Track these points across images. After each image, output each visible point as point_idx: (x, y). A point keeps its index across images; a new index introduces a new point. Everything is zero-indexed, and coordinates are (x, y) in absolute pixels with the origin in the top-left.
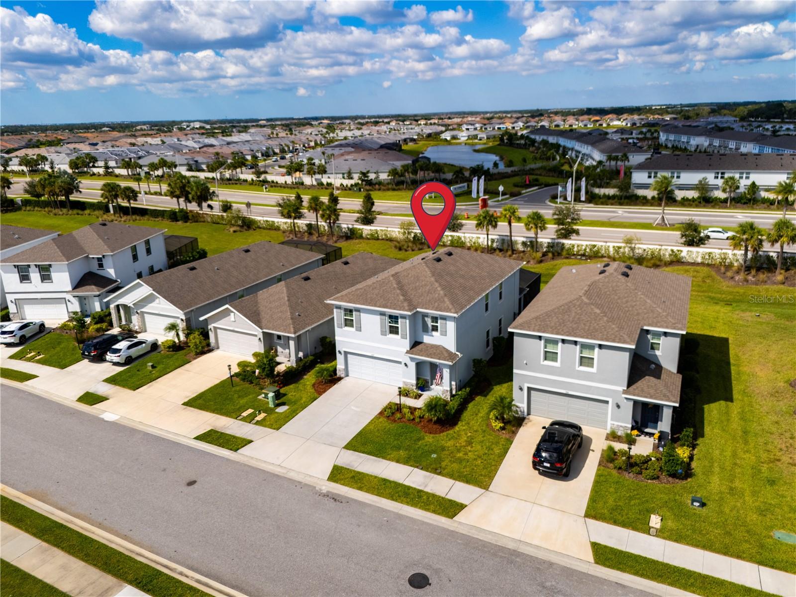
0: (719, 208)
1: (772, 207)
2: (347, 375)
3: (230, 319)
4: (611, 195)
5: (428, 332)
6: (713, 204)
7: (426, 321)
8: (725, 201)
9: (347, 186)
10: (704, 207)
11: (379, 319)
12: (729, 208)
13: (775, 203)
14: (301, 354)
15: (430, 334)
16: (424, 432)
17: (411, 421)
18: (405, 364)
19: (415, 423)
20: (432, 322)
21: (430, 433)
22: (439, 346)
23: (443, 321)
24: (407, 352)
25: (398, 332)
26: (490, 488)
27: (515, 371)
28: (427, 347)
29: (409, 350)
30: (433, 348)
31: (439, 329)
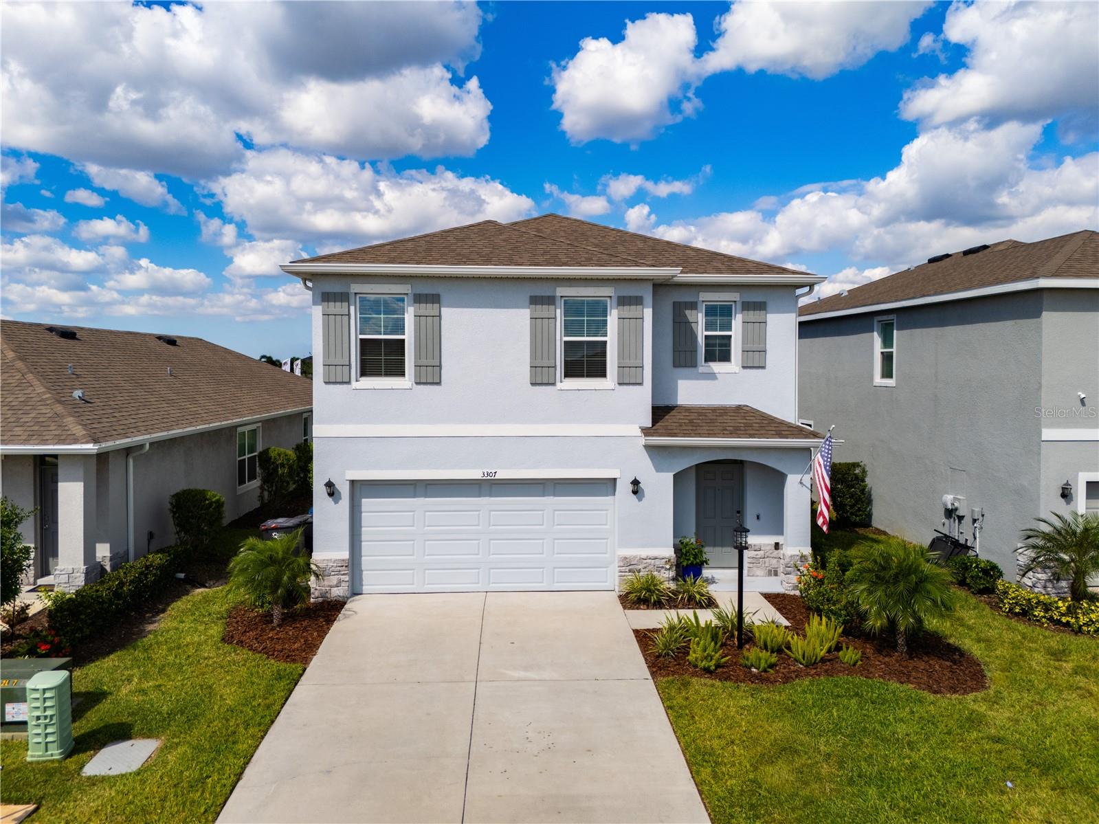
2: (355, 592)
5: (694, 365)
7: (688, 323)
11: (527, 322)
14: (103, 551)
15: (701, 369)
16: (926, 694)
17: (826, 664)
18: (636, 483)
19: (851, 669)
20: (709, 326)
21: (954, 690)
22: (739, 408)
23: (753, 315)
24: (646, 432)
25: (604, 362)
27: (1047, 435)
28: (702, 414)
29: (649, 424)
30: (724, 414)
31: (736, 348)
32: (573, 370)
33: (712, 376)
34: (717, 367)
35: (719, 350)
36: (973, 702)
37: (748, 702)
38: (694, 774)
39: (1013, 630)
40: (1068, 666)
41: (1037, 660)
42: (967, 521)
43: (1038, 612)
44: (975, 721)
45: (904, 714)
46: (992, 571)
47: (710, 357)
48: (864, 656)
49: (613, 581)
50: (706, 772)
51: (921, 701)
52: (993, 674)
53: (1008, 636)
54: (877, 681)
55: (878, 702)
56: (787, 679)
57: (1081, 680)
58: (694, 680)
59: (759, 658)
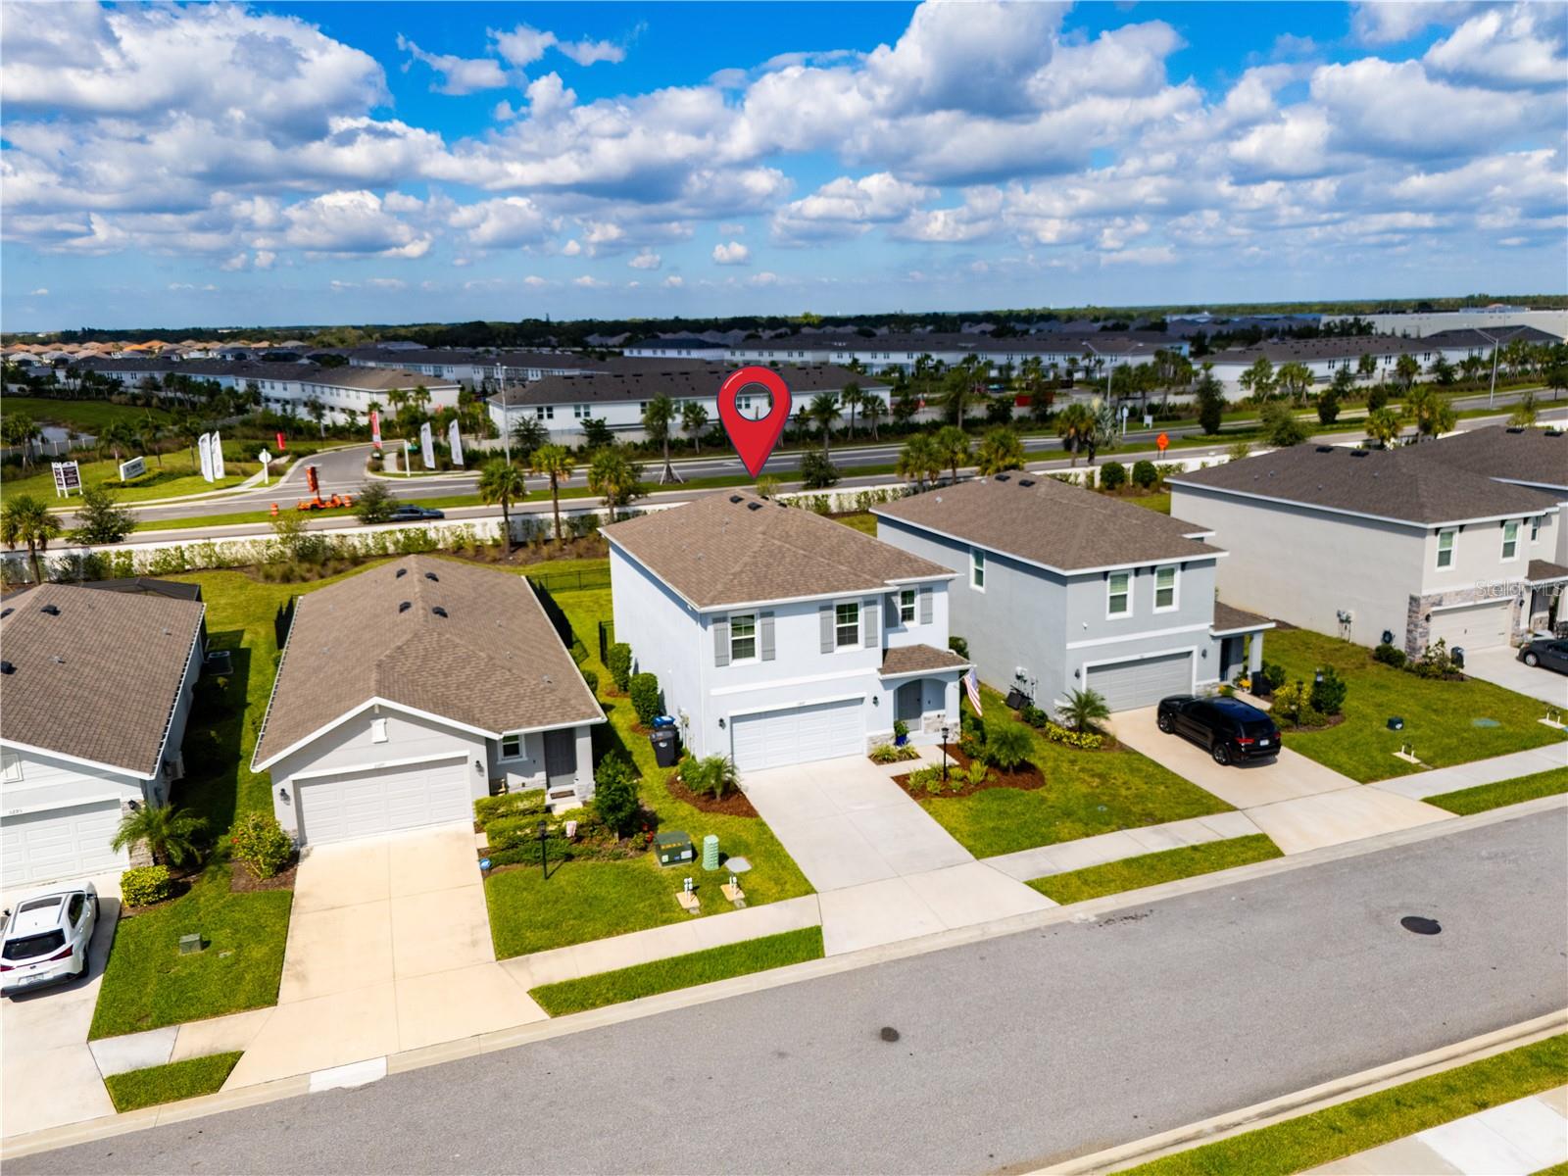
3: (368, 738)
5: (898, 626)
7: (894, 604)
11: (818, 620)
15: (900, 627)
16: (1024, 791)
17: (983, 784)
18: (876, 698)
19: (993, 784)
20: (904, 603)
21: (1033, 787)
22: (920, 646)
23: (926, 595)
24: (882, 671)
25: (856, 637)
26: (1239, 807)
27: (1070, 646)
28: (903, 654)
29: (881, 666)
30: (913, 652)
31: (917, 614)
32: (841, 642)
33: (905, 630)
34: (907, 624)
35: (908, 615)
36: (1042, 792)
37: (958, 806)
38: (954, 837)
39: (1053, 750)
40: (1077, 768)
41: (1065, 767)
42: (1029, 683)
43: (1065, 740)
44: (1043, 800)
45: (1018, 801)
46: (1043, 717)
47: (904, 618)
48: (998, 778)
49: (864, 749)
50: (958, 836)
51: (1022, 795)
52: (1048, 776)
53: (1053, 754)
54: (1004, 789)
55: (1007, 798)
56: (970, 793)
57: (1081, 775)
58: (933, 800)
59: (955, 785)
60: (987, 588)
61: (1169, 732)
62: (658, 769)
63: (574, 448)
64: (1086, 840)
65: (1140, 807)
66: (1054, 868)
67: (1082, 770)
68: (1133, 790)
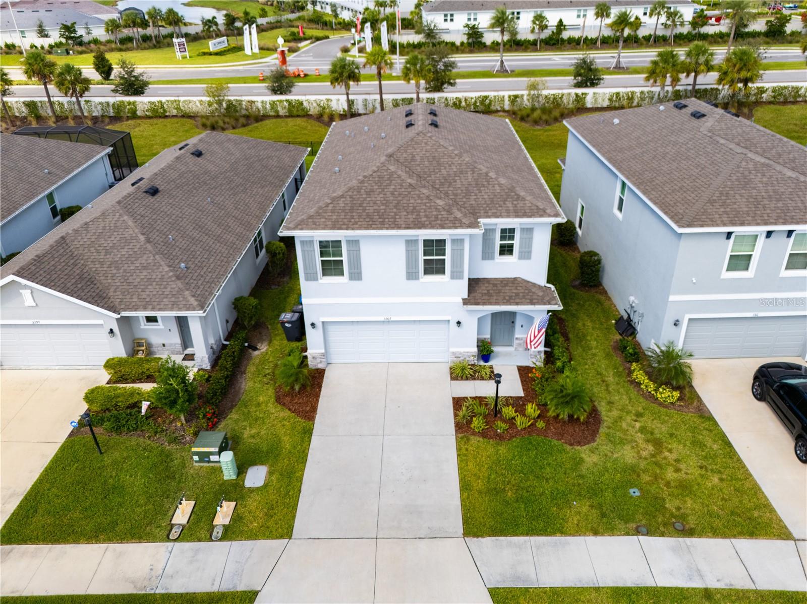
0: (530, 52)
1: (578, 47)
2: (329, 367)
3: (23, 302)
4: (416, 43)
5: (493, 258)
6: (523, 47)
7: (491, 239)
8: (534, 43)
9: (42, 47)
10: (516, 51)
12: (540, 51)
13: (580, 42)
15: (496, 260)
17: (529, 429)
18: (459, 322)
19: (540, 432)
20: (502, 239)
21: (579, 443)
22: (515, 279)
23: (526, 235)
24: (464, 301)
25: (444, 268)
26: (796, 535)
27: (672, 298)
28: (495, 285)
29: (466, 296)
30: (506, 285)
31: (516, 249)
32: (428, 271)
34: (504, 258)
35: (506, 250)
36: (584, 451)
37: (490, 451)
39: (627, 394)
42: (637, 314)
43: (643, 386)
44: (579, 464)
45: (552, 460)
47: (502, 254)
49: (449, 359)
54: (547, 439)
56: (511, 438)
57: (638, 436)
58: (472, 437)
59: (501, 426)
60: (624, 217)
61: (759, 399)
62: (285, 342)
63: (458, 43)
64: (591, 540)
65: (677, 503)
66: (533, 576)
67: (643, 430)
68: (682, 475)
